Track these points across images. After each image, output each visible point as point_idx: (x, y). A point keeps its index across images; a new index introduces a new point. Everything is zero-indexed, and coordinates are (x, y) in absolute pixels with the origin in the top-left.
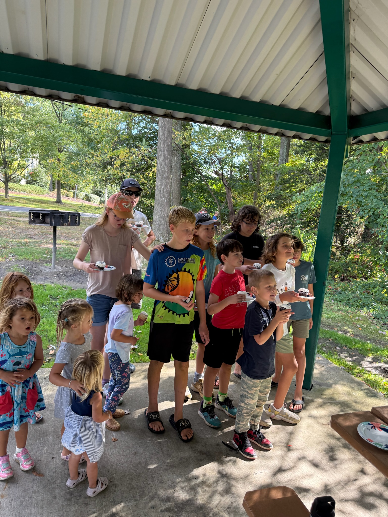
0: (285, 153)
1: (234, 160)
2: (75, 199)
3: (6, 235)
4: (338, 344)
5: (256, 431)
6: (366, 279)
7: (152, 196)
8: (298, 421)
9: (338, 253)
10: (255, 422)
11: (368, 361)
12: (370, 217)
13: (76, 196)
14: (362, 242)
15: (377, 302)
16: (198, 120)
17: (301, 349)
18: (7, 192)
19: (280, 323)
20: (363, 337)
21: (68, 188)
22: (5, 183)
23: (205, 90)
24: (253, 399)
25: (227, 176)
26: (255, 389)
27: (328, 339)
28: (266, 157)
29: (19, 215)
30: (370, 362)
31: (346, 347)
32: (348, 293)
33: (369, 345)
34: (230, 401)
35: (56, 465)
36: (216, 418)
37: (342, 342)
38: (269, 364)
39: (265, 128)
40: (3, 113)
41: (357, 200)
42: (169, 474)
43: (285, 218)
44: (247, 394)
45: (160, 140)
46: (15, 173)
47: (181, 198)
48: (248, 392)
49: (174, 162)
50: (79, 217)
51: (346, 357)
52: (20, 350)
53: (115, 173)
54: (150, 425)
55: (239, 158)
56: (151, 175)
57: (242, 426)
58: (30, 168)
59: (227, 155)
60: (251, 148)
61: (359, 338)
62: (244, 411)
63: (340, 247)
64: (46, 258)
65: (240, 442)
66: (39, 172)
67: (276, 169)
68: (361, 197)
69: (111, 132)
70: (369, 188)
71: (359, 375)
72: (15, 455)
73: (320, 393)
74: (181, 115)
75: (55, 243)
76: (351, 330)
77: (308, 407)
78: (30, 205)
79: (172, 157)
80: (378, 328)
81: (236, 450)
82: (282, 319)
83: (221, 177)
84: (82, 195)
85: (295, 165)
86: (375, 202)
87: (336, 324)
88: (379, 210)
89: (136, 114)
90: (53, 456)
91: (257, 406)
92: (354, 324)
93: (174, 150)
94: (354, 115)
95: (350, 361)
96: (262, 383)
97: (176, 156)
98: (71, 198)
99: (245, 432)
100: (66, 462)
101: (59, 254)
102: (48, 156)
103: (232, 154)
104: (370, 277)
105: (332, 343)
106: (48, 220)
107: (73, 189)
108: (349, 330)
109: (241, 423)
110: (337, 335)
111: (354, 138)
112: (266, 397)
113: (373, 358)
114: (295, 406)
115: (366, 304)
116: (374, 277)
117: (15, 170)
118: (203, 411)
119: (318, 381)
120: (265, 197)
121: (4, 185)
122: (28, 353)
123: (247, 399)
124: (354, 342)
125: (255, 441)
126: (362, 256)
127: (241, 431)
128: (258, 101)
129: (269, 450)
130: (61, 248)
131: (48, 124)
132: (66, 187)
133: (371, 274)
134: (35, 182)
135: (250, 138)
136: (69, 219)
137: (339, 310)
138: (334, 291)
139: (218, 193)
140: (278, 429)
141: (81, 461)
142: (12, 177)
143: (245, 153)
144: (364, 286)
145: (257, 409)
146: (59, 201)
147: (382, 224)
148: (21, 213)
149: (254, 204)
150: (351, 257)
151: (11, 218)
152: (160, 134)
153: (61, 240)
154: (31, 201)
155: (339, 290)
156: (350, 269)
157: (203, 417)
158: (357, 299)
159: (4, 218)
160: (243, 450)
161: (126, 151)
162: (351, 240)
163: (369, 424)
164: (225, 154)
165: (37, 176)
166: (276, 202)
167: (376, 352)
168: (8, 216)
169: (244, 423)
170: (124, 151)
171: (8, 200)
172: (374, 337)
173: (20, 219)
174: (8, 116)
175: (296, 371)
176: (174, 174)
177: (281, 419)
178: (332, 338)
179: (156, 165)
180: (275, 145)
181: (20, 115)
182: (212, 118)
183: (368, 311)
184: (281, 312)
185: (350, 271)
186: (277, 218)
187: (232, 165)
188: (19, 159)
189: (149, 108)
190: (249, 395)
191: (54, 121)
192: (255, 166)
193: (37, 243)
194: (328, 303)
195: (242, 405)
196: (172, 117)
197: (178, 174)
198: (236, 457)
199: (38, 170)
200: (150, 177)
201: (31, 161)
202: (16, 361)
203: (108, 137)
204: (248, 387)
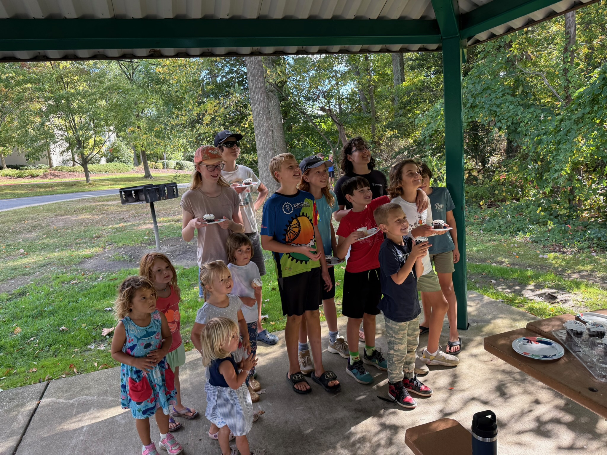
0: (399, 72)
1: (341, 91)
2: (166, 170)
3: (98, 223)
4: (493, 277)
5: (412, 379)
6: (518, 200)
7: (254, 149)
8: (457, 362)
9: (480, 177)
10: (409, 369)
11: (531, 290)
12: (508, 127)
13: (166, 166)
14: (507, 158)
15: (533, 224)
16: (289, 52)
17: (449, 285)
18: (87, 176)
19: (418, 258)
20: (522, 265)
21: (156, 158)
22: (82, 165)
23: (292, 17)
24: (401, 344)
25: (336, 110)
26: (402, 332)
27: (481, 274)
28: (376, 80)
29: (106, 198)
30: (532, 290)
31: (502, 278)
32: (498, 219)
33: (530, 272)
34: (379, 354)
35: (205, 446)
36: (367, 373)
37: (497, 273)
38: (413, 304)
39: (366, 46)
40: (66, 86)
41: (491, 110)
42: (325, 436)
43: (412, 146)
44: (394, 340)
45: (250, 83)
46: (92, 152)
47: (287, 146)
48: (395, 337)
49: (272, 106)
50: (176, 187)
51: (503, 289)
52: (147, 331)
53: (206, 131)
54: (295, 386)
55: (347, 87)
56: (247, 126)
57: (395, 375)
58: (108, 143)
59: (332, 86)
60: (358, 73)
61: (517, 267)
62: (394, 359)
63: (482, 169)
64: (147, 240)
65: (396, 393)
66: (120, 146)
67: (392, 92)
68: (494, 106)
69: (193, 84)
70: (502, 93)
71: (521, 304)
72: (160, 442)
73: (479, 330)
74: (269, 50)
75: (155, 222)
76: (506, 260)
77: (466, 348)
78: (117, 186)
79: (268, 100)
80: (538, 252)
81: (393, 402)
82: (420, 254)
83: (330, 113)
84: (172, 163)
85: (414, 83)
86: (513, 109)
87: (489, 256)
88: (518, 117)
89: (218, 59)
90: (200, 438)
91: (408, 352)
92: (509, 252)
93: (269, 92)
94: (463, 13)
95: (509, 293)
96: (409, 325)
97: (273, 98)
98: (161, 170)
99: (400, 382)
100: (215, 442)
101: (162, 233)
102: (126, 126)
103: (337, 84)
104: (522, 197)
105: (486, 277)
106: (143, 196)
107: (161, 159)
108: (504, 260)
109: (394, 372)
110: (491, 267)
111: (469, 39)
112: (416, 340)
113: (535, 286)
114: (452, 348)
115: (520, 228)
116: (528, 196)
117: (92, 149)
118: (351, 368)
119: (475, 318)
120: (385, 127)
121: (82, 168)
122: (155, 332)
123: (395, 346)
124: (512, 271)
125: (413, 389)
126: (508, 175)
127: (395, 381)
128: (353, 17)
129: (430, 396)
130: (162, 227)
131: (119, 89)
132: (153, 158)
133: (523, 194)
134: (117, 159)
135: (355, 61)
136: (166, 191)
137: (490, 240)
138: (481, 220)
139: (329, 133)
140: (437, 374)
141: (230, 438)
142: (89, 158)
143: (352, 80)
144: (515, 208)
145: (408, 355)
146: (148, 175)
147: (524, 133)
148: (108, 196)
149: (374, 138)
150: (497, 178)
151: (98, 203)
152: (249, 76)
153: (160, 218)
154: (116, 181)
155: (487, 218)
156: (496, 192)
157: (352, 375)
158: (509, 225)
159: (91, 205)
160: (401, 400)
161: (214, 104)
162: (494, 159)
163: (524, 339)
164: (330, 86)
165: (118, 151)
166: (399, 130)
167: (538, 278)
168: (95, 202)
169: (397, 371)
170: (212, 104)
171: (90, 184)
172: (534, 263)
173: (110, 203)
174: (71, 88)
175: (447, 309)
176: (274, 120)
177: (438, 364)
178: (486, 271)
179: (251, 113)
180: (386, 64)
181: (85, 84)
182: (304, 47)
183: (524, 236)
184: (417, 246)
185: (497, 194)
186: (402, 149)
187: (339, 97)
188: (94, 136)
189: (234, 49)
190: (396, 341)
191: (126, 84)
192: (367, 93)
193: (134, 225)
194: (476, 235)
195: (392, 352)
196: (260, 54)
197: (278, 119)
198: (395, 408)
199: (117, 144)
200: (247, 128)
201: (107, 136)
202: (145, 343)
203: (191, 91)
204: (394, 332)
